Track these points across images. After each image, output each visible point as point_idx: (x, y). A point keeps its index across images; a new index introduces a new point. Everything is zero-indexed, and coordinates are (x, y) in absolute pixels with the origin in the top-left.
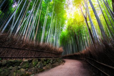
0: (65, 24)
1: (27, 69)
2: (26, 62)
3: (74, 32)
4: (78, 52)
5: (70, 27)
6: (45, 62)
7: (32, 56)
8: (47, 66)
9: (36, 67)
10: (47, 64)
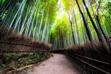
0: (54, 23)
1: (32, 60)
2: (32, 55)
3: (61, 31)
4: (63, 48)
5: (59, 28)
6: (42, 55)
7: (34, 51)
8: (43, 58)
9: (37, 58)
10: (43, 56)
